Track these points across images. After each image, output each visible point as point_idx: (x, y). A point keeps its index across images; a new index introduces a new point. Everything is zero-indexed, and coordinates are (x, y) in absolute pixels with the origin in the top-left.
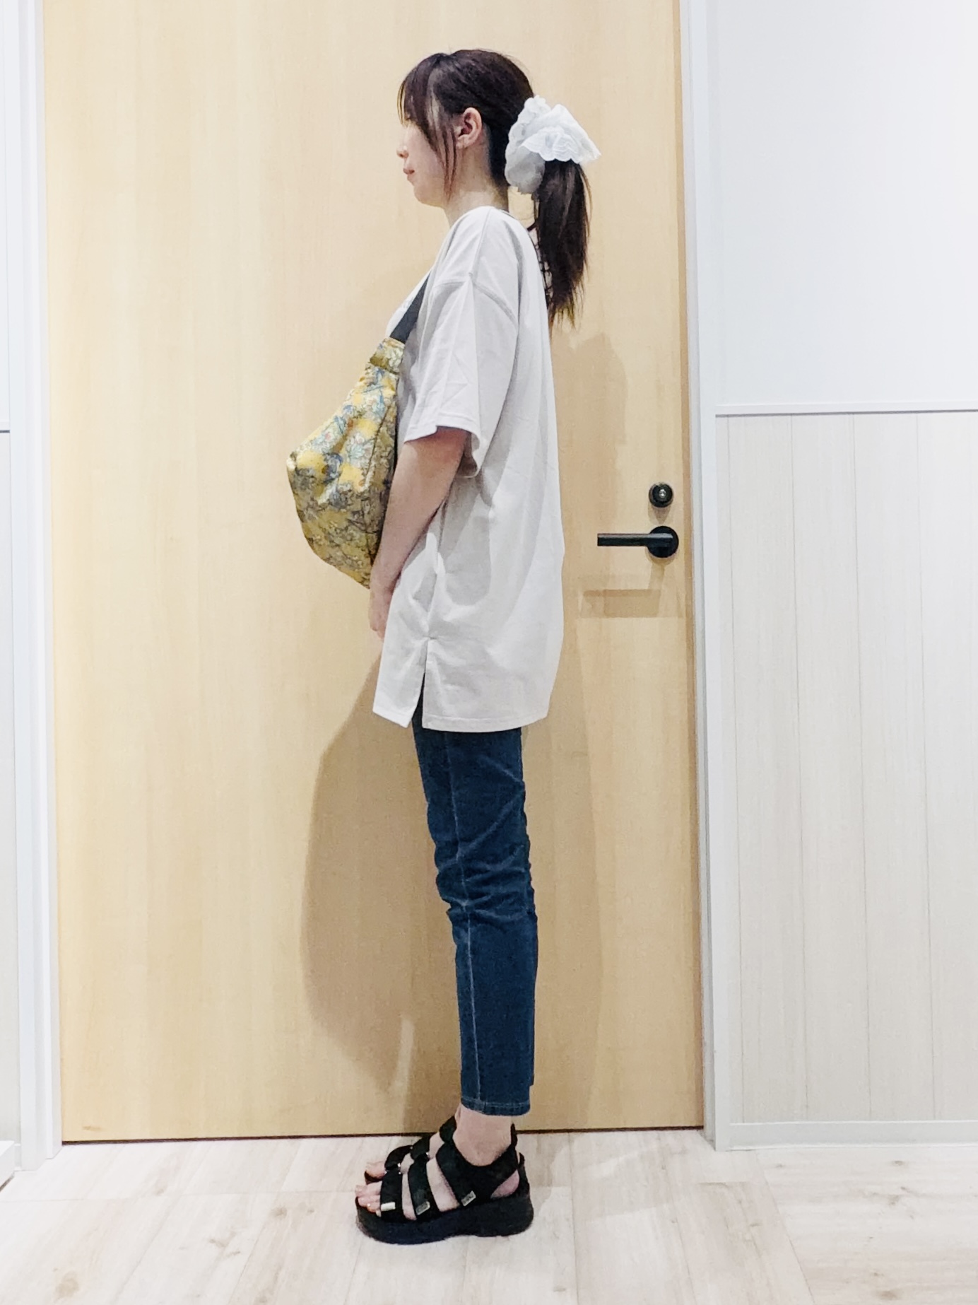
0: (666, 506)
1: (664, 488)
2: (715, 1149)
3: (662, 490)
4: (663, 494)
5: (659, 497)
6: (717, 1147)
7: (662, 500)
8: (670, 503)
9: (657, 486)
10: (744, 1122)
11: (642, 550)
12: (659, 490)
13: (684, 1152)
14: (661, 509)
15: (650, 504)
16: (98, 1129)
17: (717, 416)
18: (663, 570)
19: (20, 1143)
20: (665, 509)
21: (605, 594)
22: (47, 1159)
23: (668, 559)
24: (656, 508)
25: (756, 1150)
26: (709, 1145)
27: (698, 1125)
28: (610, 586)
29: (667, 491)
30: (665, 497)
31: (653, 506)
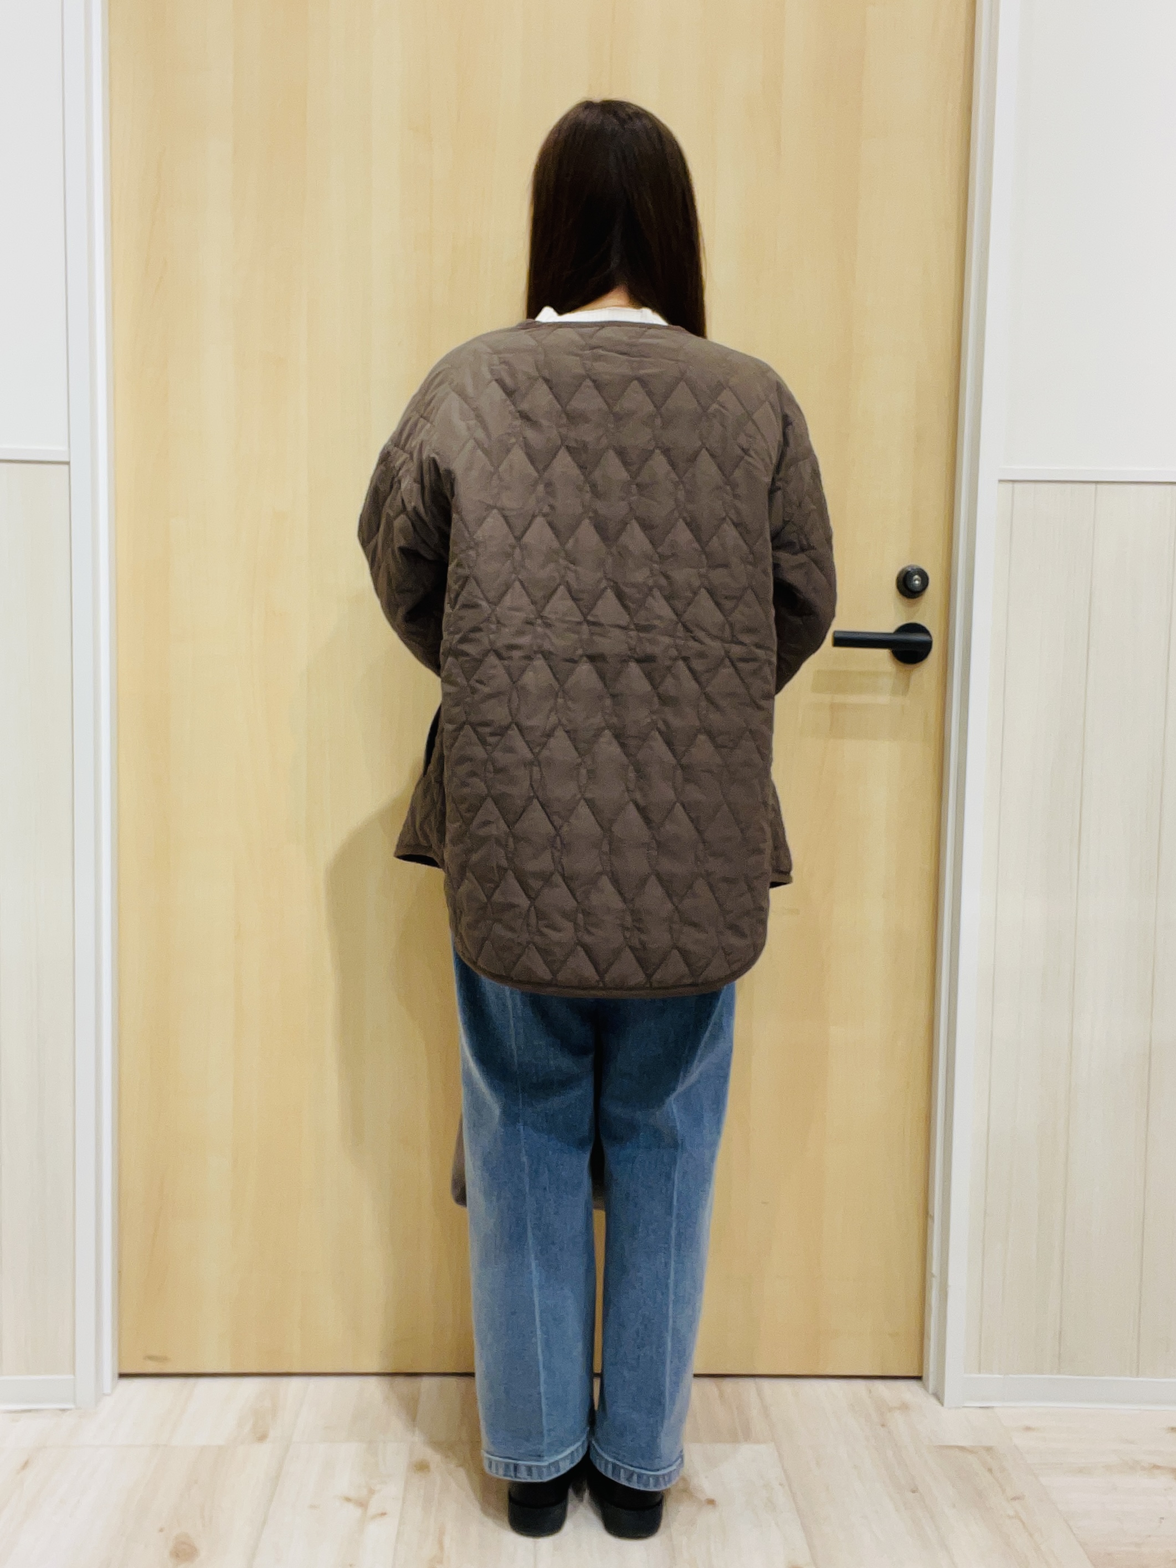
0: (918, 597)
1: (921, 575)
2: (942, 1405)
3: (916, 577)
4: (917, 582)
5: (913, 585)
6: (945, 1401)
7: (913, 589)
8: (922, 595)
9: (908, 573)
10: (980, 1372)
11: (884, 654)
12: (915, 575)
13: (904, 1407)
14: (911, 601)
15: (898, 593)
17: (1000, 481)
18: (908, 680)
19: (74, 1374)
20: (917, 599)
21: (833, 707)
22: (104, 1395)
23: (918, 665)
24: (906, 600)
25: (992, 1407)
26: (933, 1401)
27: (916, 1374)
28: (839, 698)
29: (922, 578)
30: (917, 586)
31: (901, 597)
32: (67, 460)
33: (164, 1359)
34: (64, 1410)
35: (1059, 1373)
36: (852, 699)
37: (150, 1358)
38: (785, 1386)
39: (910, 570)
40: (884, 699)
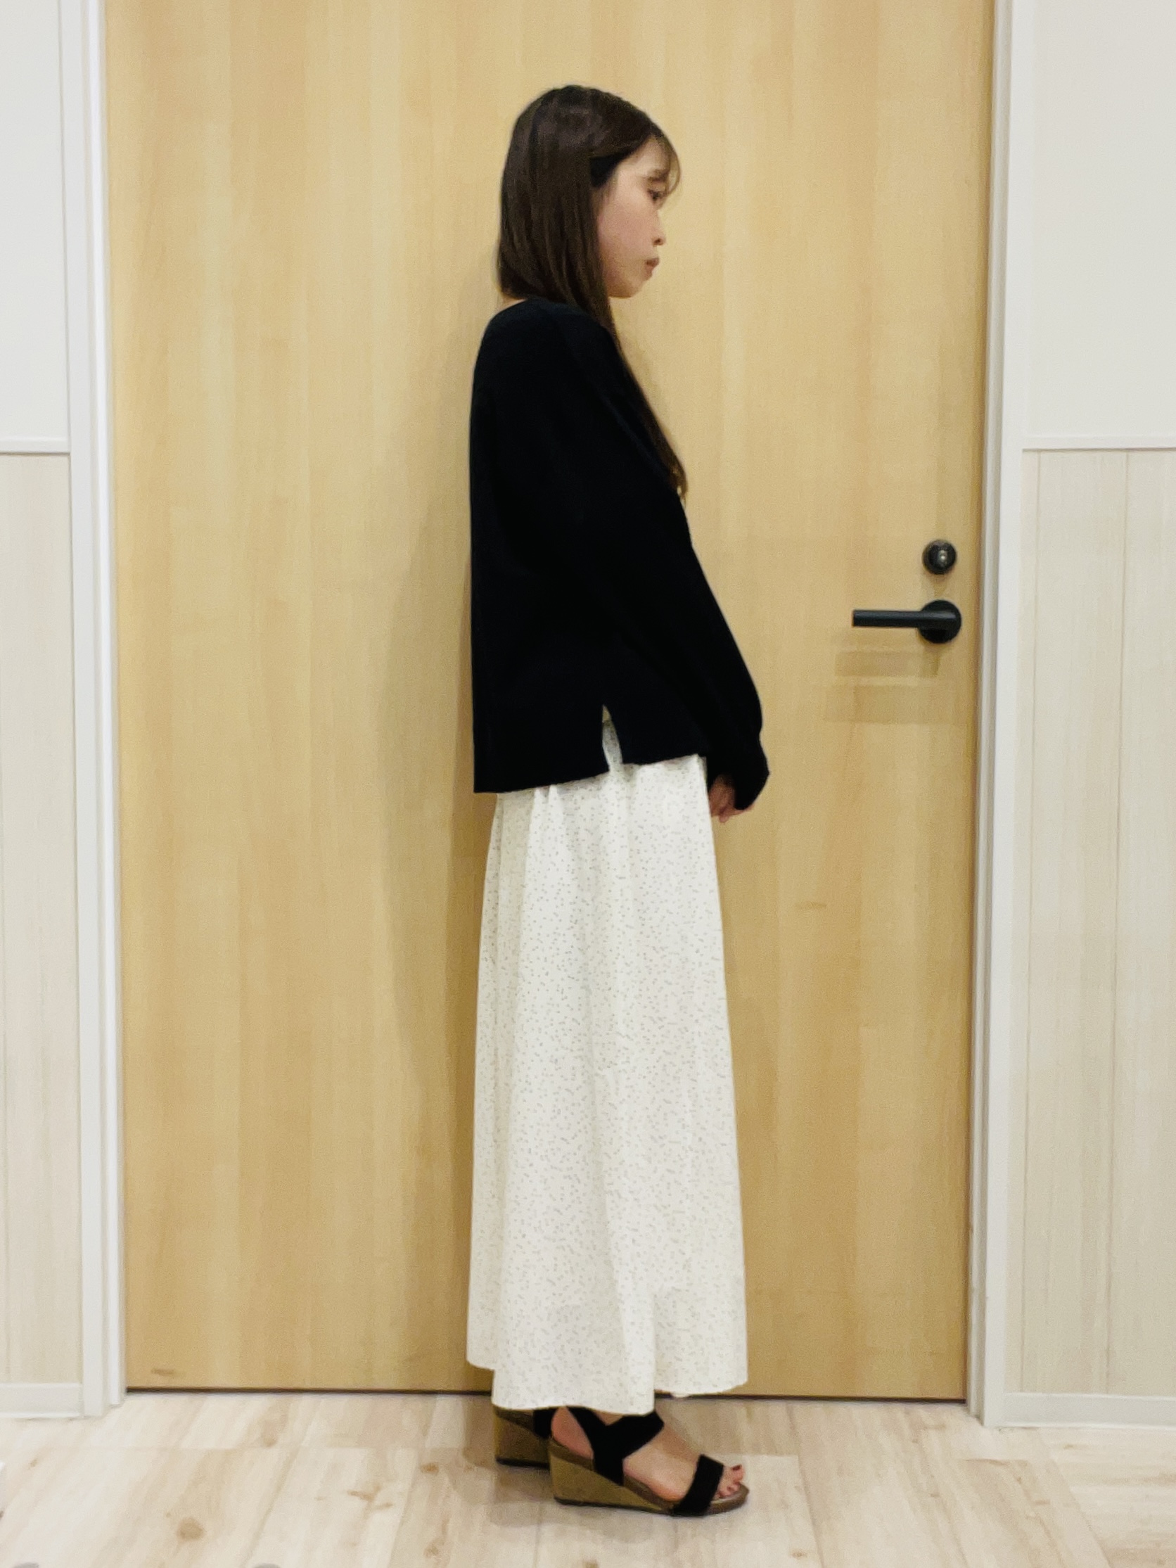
0: (945, 572)
1: (947, 550)
2: (981, 1422)
3: (942, 552)
4: (944, 557)
5: (940, 560)
6: (985, 1423)
7: (942, 565)
8: (951, 570)
9: (937, 547)
10: (1022, 1391)
11: (911, 633)
12: (940, 550)
13: (941, 1427)
14: (939, 577)
15: (926, 569)
16: (173, 1374)
17: (1025, 451)
18: (937, 661)
19: (81, 1383)
20: (945, 576)
21: (858, 690)
22: (113, 1407)
23: (948, 644)
24: (934, 577)
25: (1038, 1428)
26: (973, 1422)
27: (956, 1394)
28: (865, 681)
29: (948, 554)
30: (944, 563)
31: (928, 573)
32: (65, 450)
33: (170, 1373)
34: (71, 1419)
35: (1107, 1393)
36: (878, 681)
37: (159, 1372)
38: (818, 1407)
39: (936, 544)
40: (912, 681)
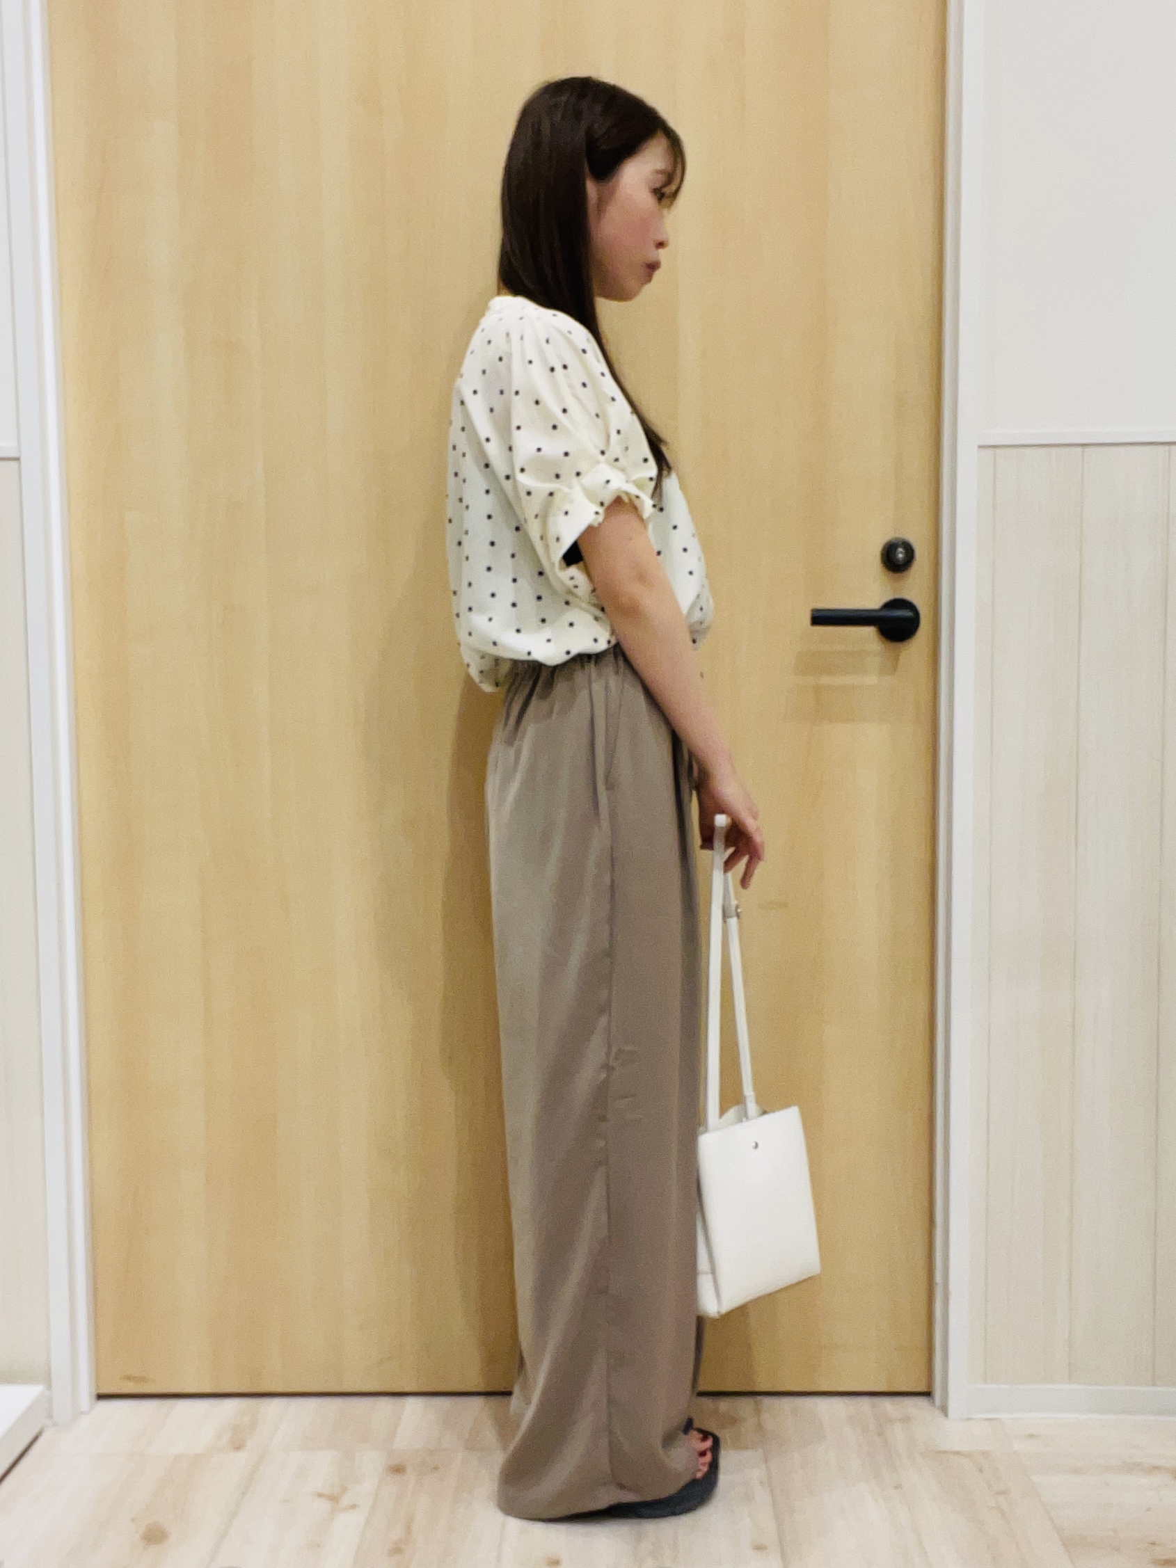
0: (904, 571)
1: (904, 548)
3: (900, 550)
4: (901, 555)
5: (898, 560)
6: (949, 1416)
7: (899, 563)
8: (907, 569)
9: (893, 543)
10: (985, 1381)
11: (869, 632)
12: (900, 548)
13: (906, 1419)
14: (897, 576)
15: (883, 568)
16: (143, 1380)
17: (981, 447)
18: (897, 659)
20: (905, 573)
21: (817, 690)
22: (83, 1413)
23: (906, 643)
24: (891, 574)
25: (1000, 1419)
26: (938, 1414)
27: (922, 1388)
28: (825, 680)
29: (907, 551)
30: (902, 558)
31: (885, 571)
32: (15, 455)
33: (141, 1379)
35: (1070, 1383)
36: (840, 680)
37: (128, 1378)
38: (785, 1403)
40: (871, 679)
